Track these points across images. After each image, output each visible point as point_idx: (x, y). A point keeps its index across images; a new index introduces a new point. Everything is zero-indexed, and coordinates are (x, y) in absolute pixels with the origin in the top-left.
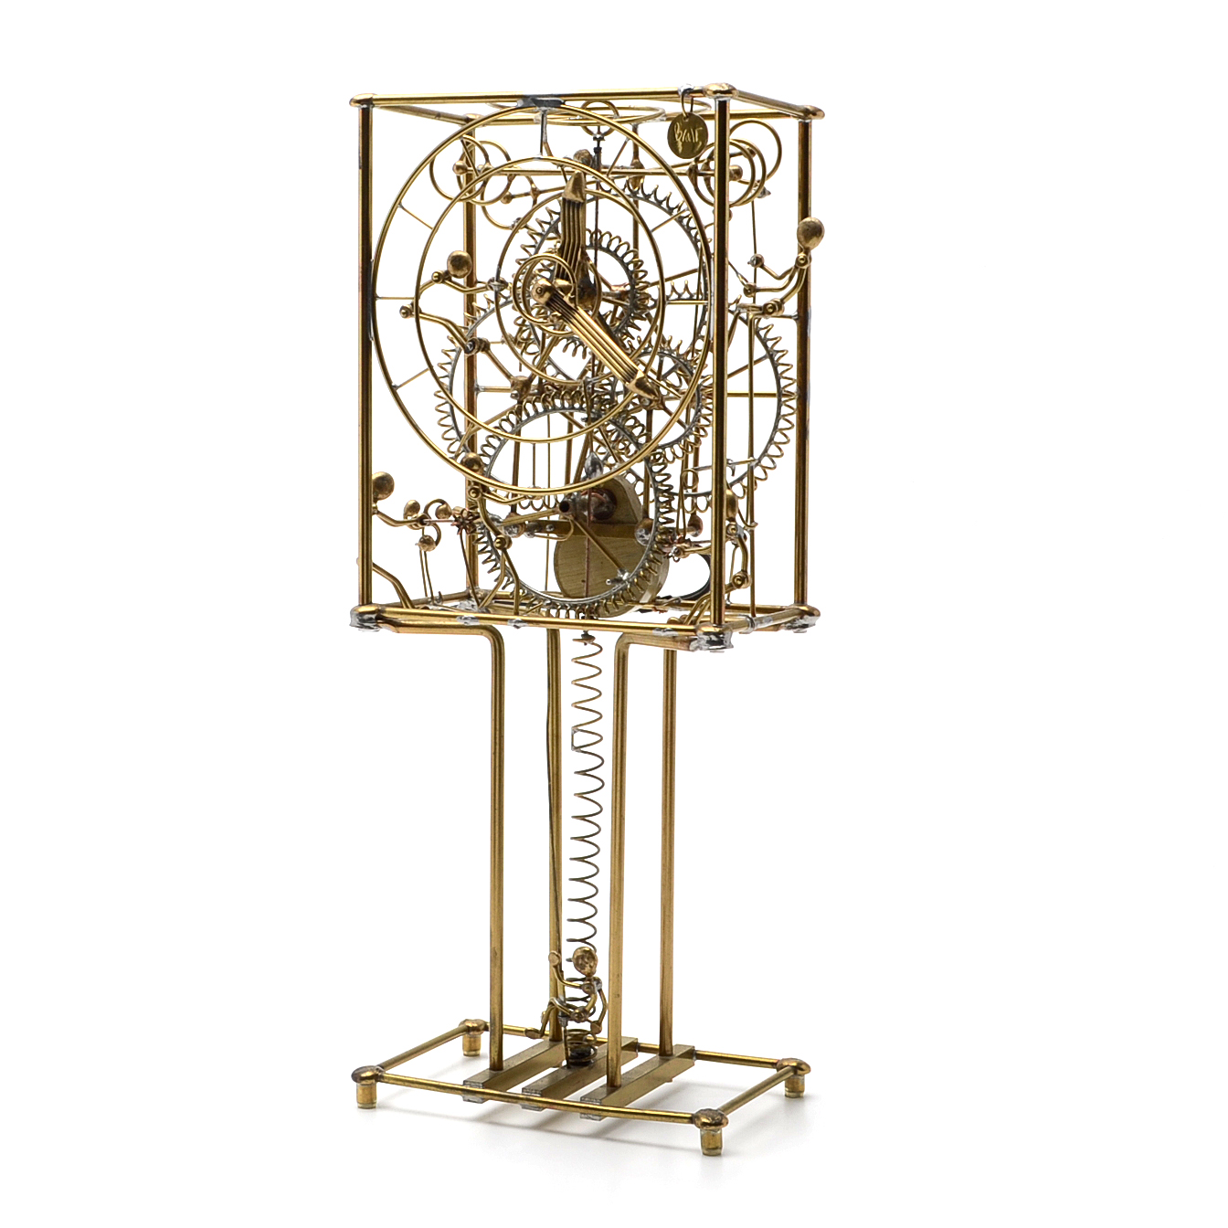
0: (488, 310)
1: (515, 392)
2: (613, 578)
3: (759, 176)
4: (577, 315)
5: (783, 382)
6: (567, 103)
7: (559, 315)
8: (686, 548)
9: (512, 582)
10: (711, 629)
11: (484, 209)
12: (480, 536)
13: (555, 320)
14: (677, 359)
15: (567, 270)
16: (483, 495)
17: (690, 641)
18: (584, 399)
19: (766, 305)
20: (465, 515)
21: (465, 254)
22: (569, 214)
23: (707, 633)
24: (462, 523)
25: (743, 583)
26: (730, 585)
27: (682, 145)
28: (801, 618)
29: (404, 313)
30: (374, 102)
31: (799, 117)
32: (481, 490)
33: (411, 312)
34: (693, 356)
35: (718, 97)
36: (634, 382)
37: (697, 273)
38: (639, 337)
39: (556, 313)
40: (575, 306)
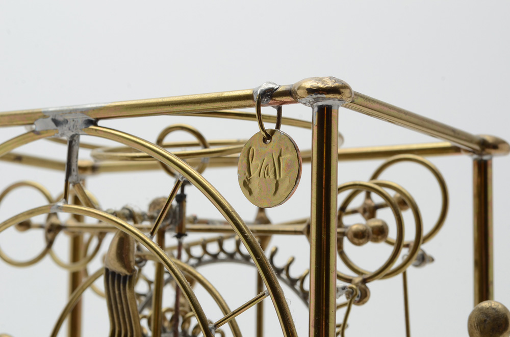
3: (410, 236)
6: (100, 123)
31: (474, 152)
35: (317, 100)
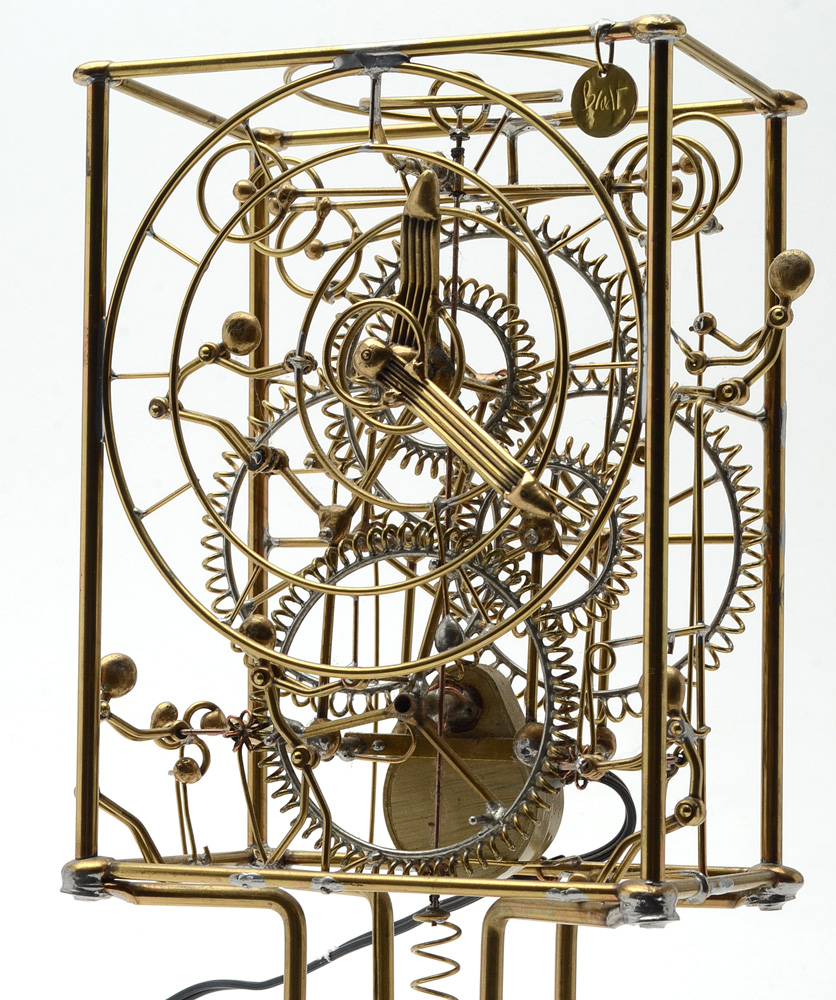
0: (285, 412)
1: (327, 529)
2: (479, 816)
3: (707, 199)
5: (744, 516)
6: (412, 60)
7: (398, 393)
8: (600, 761)
9: (319, 826)
10: (642, 889)
11: (279, 262)
12: (270, 754)
15: (411, 323)
16: (275, 682)
17: (607, 910)
18: (436, 536)
19: (721, 387)
20: (246, 719)
21: (251, 317)
22: (414, 241)
23: (635, 895)
24: (242, 733)
25: (693, 815)
26: (673, 819)
27: (595, 116)
28: (774, 887)
29: (155, 410)
30: (112, 74)
31: (765, 107)
32: (272, 674)
33: (167, 408)
35: (655, 35)
36: (517, 490)
38: (520, 440)
39: (393, 390)
40: (423, 378)
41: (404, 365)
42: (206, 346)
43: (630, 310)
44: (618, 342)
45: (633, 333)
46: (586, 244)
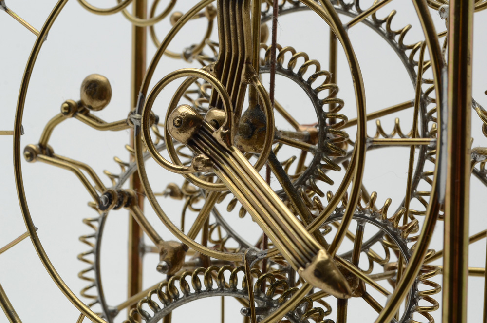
1: (164, 263)
4: (231, 160)
7: (206, 158)
13: (201, 166)
14: (385, 224)
22: (228, 14)
29: (27, 156)
33: (37, 154)
34: (405, 221)
36: (312, 267)
37: (412, 110)
38: (329, 192)
39: (203, 156)
40: (230, 145)
41: (212, 132)
42: (66, 102)
43: (429, 74)
44: (420, 101)
45: (433, 95)
46: (392, 16)
